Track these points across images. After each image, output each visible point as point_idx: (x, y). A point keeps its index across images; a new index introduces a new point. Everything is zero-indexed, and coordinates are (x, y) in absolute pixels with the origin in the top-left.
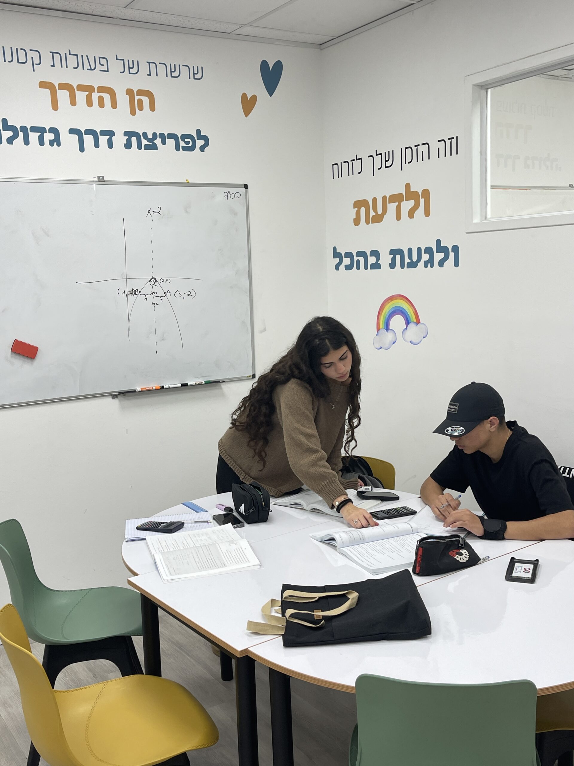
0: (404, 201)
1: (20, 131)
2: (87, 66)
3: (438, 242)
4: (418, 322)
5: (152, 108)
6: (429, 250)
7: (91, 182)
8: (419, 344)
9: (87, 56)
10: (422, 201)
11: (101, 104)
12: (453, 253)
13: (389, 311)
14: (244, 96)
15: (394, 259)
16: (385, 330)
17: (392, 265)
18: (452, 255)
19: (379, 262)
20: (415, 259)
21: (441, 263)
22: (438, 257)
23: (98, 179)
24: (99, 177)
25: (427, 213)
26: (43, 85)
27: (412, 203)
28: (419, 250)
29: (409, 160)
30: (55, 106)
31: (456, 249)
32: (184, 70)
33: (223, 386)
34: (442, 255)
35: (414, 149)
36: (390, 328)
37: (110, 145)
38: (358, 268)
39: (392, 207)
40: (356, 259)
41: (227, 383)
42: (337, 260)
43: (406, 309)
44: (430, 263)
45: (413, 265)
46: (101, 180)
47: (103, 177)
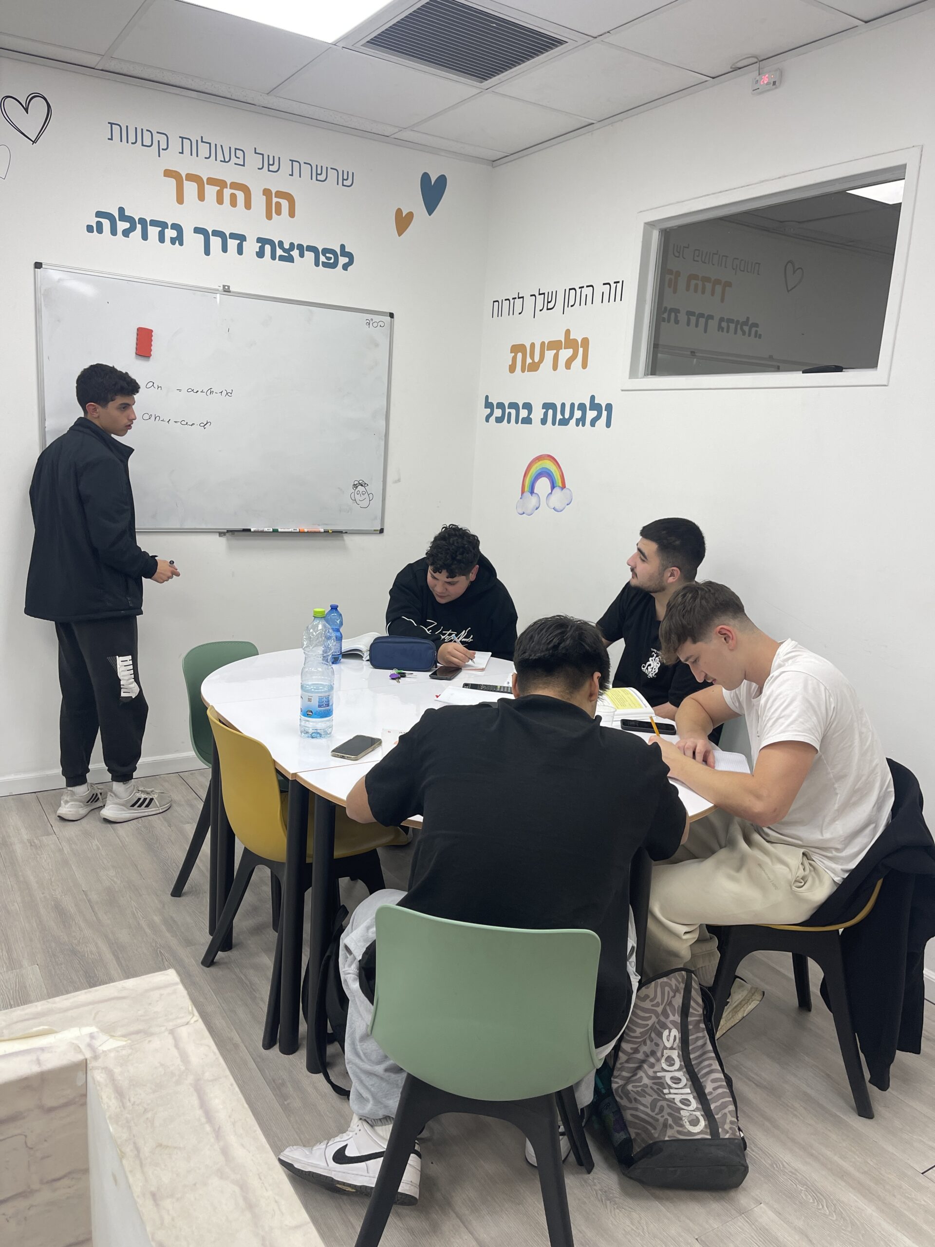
0: (562, 349)
1: (139, 224)
2: (220, 157)
3: (593, 398)
4: (563, 487)
5: (292, 214)
6: (582, 407)
7: (214, 291)
8: (562, 511)
9: (221, 146)
10: (581, 350)
11: (233, 202)
12: (606, 412)
13: (536, 472)
14: (399, 212)
15: (546, 414)
16: (530, 494)
17: (544, 421)
18: (605, 413)
20: (567, 416)
21: (593, 423)
22: (591, 414)
23: (223, 288)
24: (224, 286)
25: (584, 365)
26: (168, 173)
27: (570, 352)
28: (572, 405)
29: (571, 303)
30: (180, 200)
31: (609, 407)
32: (332, 174)
33: (347, 538)
34: (594, 414)
35: (578, 291)
36: (535, 492)
37: (240, 251)
38: (509, 421)
39: (550, 355)
40: (507, 411)
41: (350, 535)
42: (488, 411)
43: (553, 471)
44: (581, 421)
45: (564, 422)
46: (226, 290)
47: (229, 287)
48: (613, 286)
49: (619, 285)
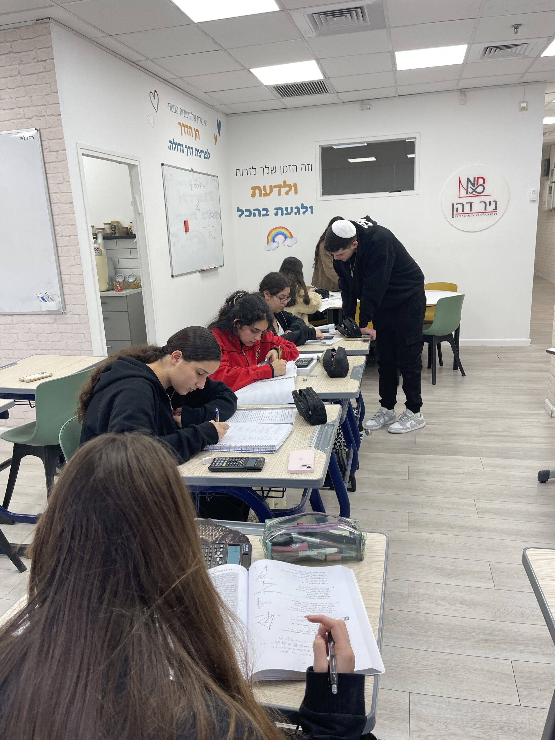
0: (282, 187)
1: (176, 145)
2: (186, 116)
3: (302, 205)
5: (199, 138)
6: (297, 208)
9: (186, 111)
10: (293, 188)
11: (190, 134)
12: (310, 209)
14: (215, 135)
15: (277, 212)
19: (268, 213)
20: (289, 211)
21: (304, 213)
23: (192, 170)
25: (296, 193)
26: (179, 123)
27: (287, 189)
28: (292, 208)
29: (285, 170)
30: (182, 134)
32: (204, 121)
34: (304, 210)
35: (288, 167)
37: (193, 154)
38: (255, 215)
39: (276, 190)
40: (253, 212)
42: (240, 213)
44: (298, 213)
45: (287, 214)
48: (307, 166)
49: (310, 166)
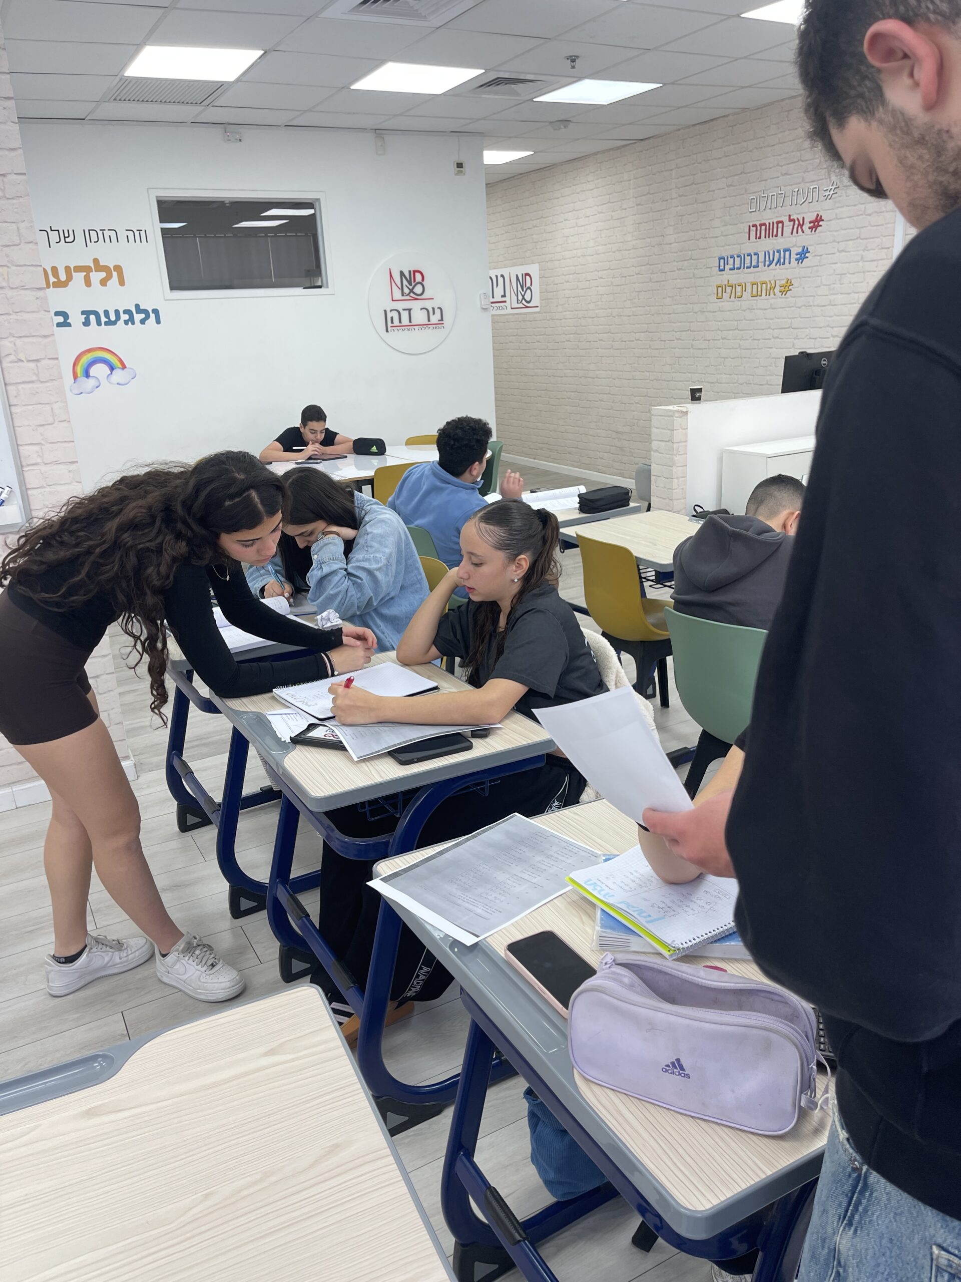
0: (92, 271)
3: (137, 306)
4: (124, 367)
6: (127, 312)
8: (127, 384)
10: (115, 274)
12: (154, 315)
13: (87, 361)
16: (85, 378)
17: (87, 323)
18: (152, 316)
19: (68, 321)
20: (113, 318)
21: (143, 322)
22: (138, 317)
25: (122, 282)
27: (103, 275)
28: (117, 312)
29: (94, 238)
31: (156, 312)
34: (143, 316)
35: (100, 233)
36: (91, 375)
39: (79, 277)
43: (109, 358)
44: (131, 320)
45: (109, 323)
48: (137, 233)
49: (143, 233)
